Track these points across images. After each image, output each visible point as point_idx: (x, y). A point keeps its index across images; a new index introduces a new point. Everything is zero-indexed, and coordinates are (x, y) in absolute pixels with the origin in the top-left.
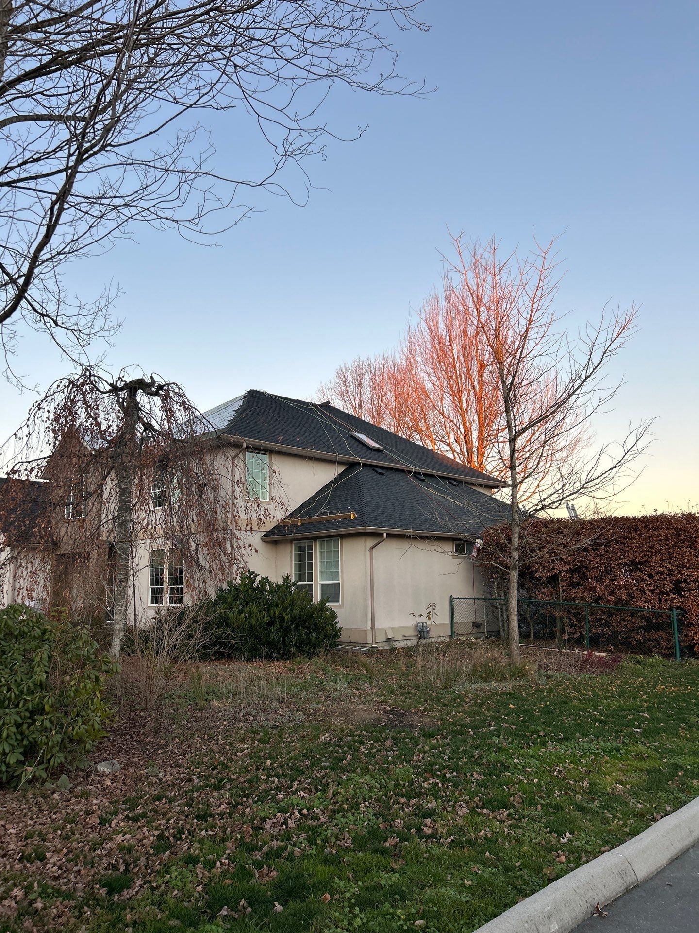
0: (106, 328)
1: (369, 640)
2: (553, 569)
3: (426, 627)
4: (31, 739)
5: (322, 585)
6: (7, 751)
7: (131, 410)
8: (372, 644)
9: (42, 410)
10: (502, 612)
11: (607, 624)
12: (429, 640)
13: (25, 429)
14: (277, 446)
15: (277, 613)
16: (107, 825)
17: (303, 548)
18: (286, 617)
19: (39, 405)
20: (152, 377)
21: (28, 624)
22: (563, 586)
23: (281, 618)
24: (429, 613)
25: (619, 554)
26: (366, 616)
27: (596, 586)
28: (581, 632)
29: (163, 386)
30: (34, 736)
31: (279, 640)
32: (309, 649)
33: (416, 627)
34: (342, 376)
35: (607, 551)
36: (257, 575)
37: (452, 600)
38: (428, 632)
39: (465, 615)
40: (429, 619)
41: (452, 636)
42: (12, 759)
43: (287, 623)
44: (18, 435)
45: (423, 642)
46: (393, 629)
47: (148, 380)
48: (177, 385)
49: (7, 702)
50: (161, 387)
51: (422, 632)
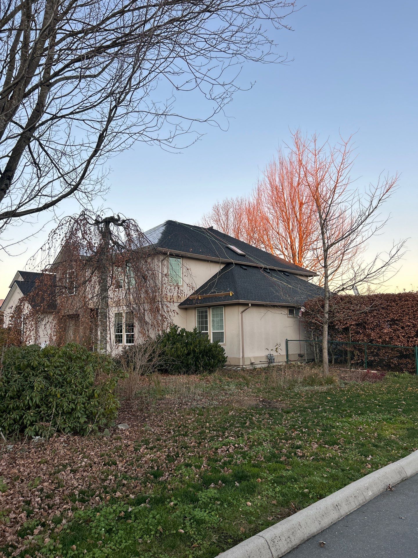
0: (102, 190)
1: (241, 364)
2: (346, 324)
3: (273, 356)
4: (89, 411)
5: (213, 333)
6: (80, 416)
7: (106, 234)
8: (243, 366)
9: (56, 235)
10: (316, 348)
11: (377, 355)
12: (275, 364)
13: (47, 244)
14: (189, 254)
15: (192, 348)
16: (138, 451)
17: (202, 312)
18: (197, 351)
19: (55, 231)
20: (118, 216)
21: (80, 353)
22: (351, 334)
23: (194, 351)
24: (277, 349)
25: (385, 315)
26: (239, 350)
27: (371, 333)
28: (362, 360)
29: (125, 221)
30: (91, 409)
31: (193, 363)
32: (210, 368)
33: (267, 356)
34: (216, 210)
35: (378, 314)
36: (178, 327)
37: (287, 341)
38: (274, 359)
39: (294, 350)
40: (277, 352)
41: (287, 362)
42: (82, 420)
43: (197, 354)
44: (43, 249)
45: (272, 365)
46: (254, 358)
47: (116, 217)
48: (133, 220)
49: (76, 392)
50: (124, 221)
51: (270, 359)
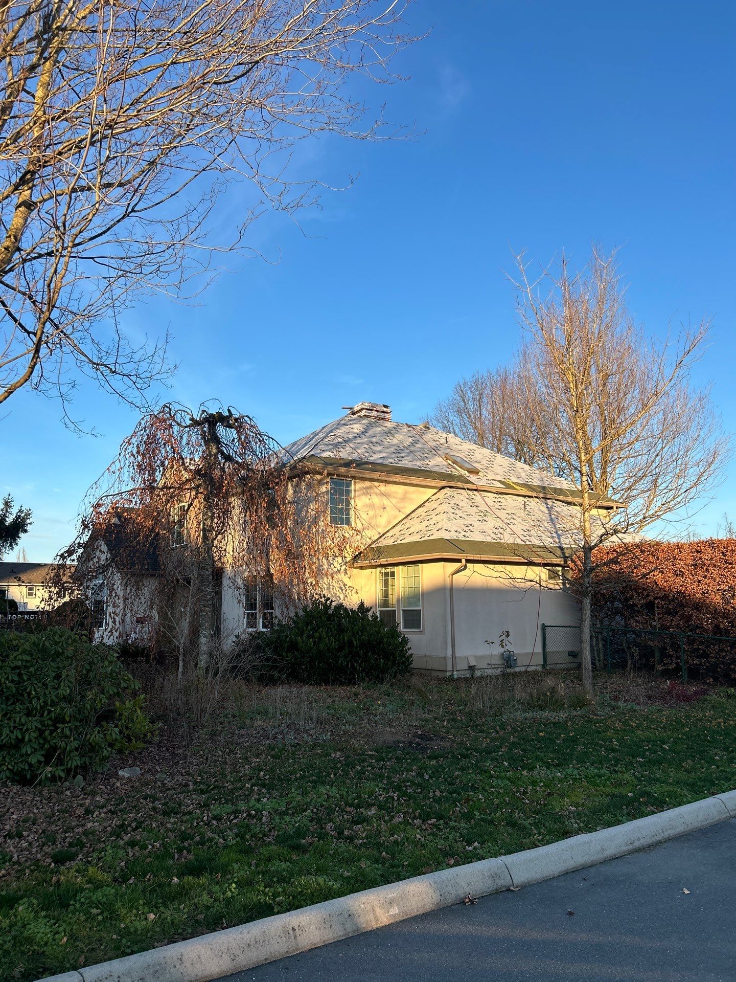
1: (450, 668)
2: (648, 596)
3: (514, 655)
5: (404, 611)
6: (29, 753)
8: (453, 671)
10: (597, 640)
11: (706, 655)
12: (517, 669)
17: (386, 574)
19: (129, 440)
20: (229, 411)
22: (658, 614)
24: (502, 641)
25: (718, 579)
26: (446, 643)
27: (692, 614)
28: (677, 664)
29: (240, 418)
33: (502, 655)
35: (705, 577)
36: (332, 601)
37: (544, 628)
38: (515, 660)
39: (559, 644)
40: (503, 647)
41: (544, 666)
42: (33, 760)
45: (508, 670)
46: (477, 658)
47: (226, 414)
50: (237, 420)
51: (509, 660)
